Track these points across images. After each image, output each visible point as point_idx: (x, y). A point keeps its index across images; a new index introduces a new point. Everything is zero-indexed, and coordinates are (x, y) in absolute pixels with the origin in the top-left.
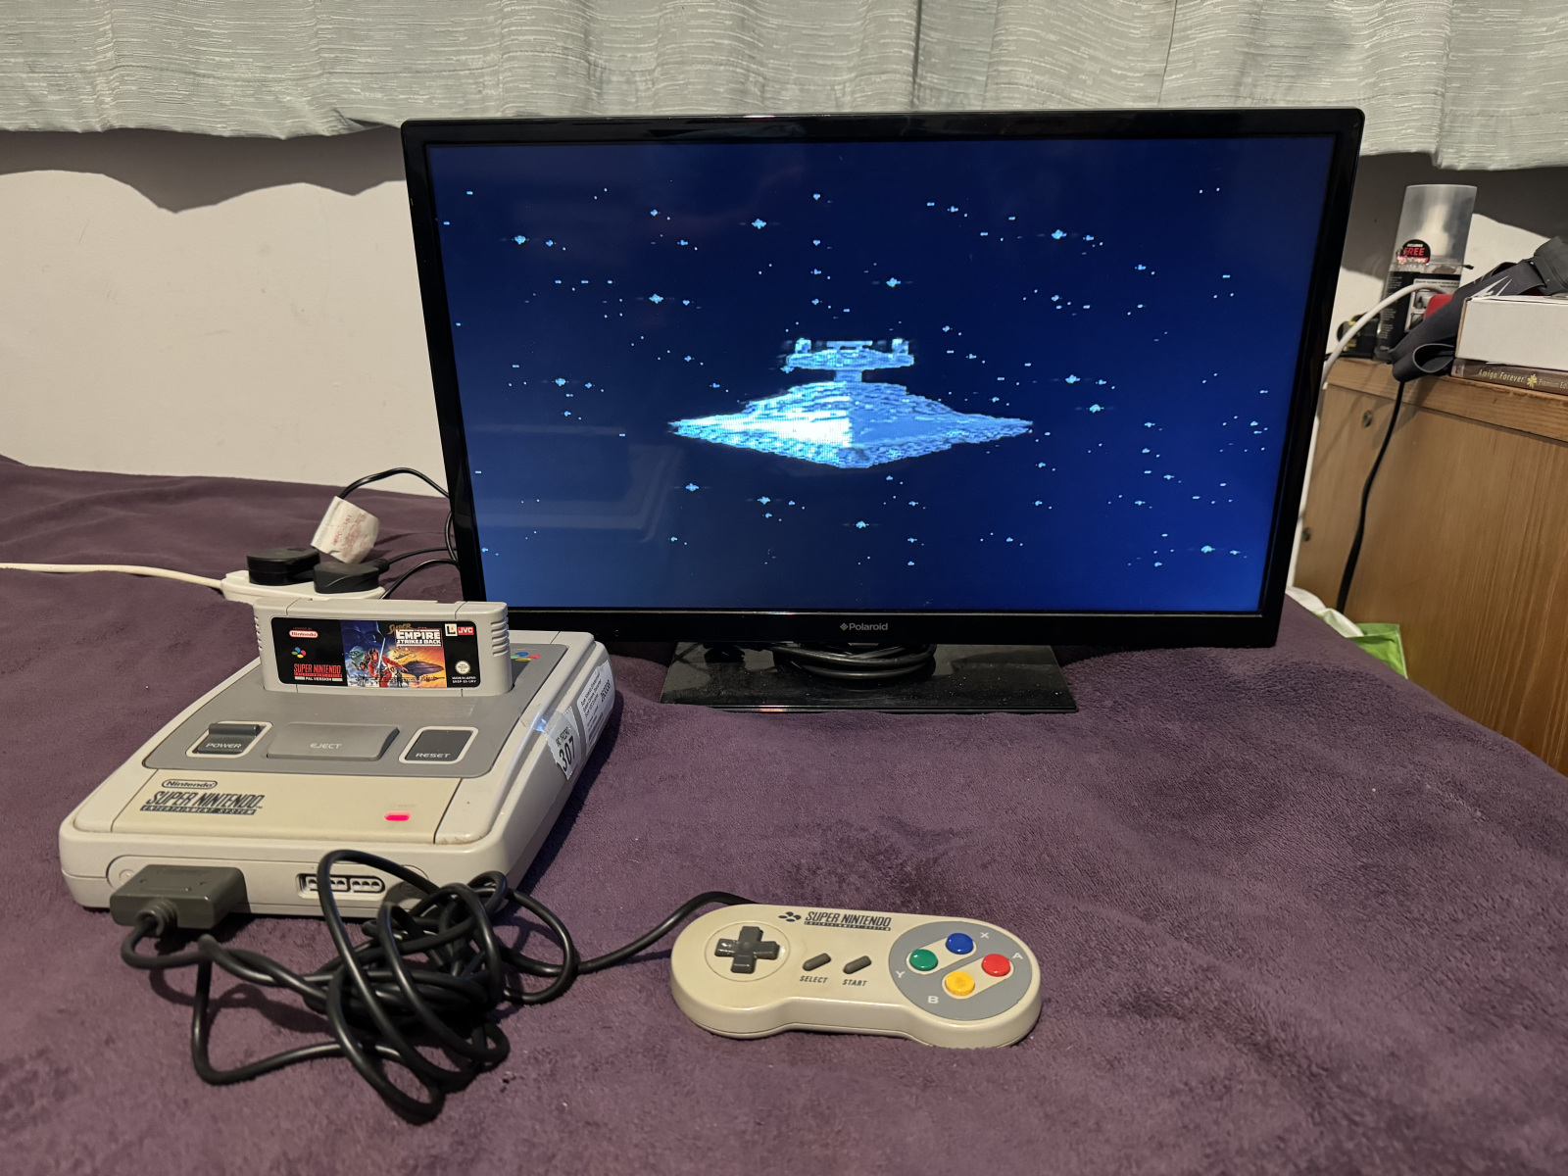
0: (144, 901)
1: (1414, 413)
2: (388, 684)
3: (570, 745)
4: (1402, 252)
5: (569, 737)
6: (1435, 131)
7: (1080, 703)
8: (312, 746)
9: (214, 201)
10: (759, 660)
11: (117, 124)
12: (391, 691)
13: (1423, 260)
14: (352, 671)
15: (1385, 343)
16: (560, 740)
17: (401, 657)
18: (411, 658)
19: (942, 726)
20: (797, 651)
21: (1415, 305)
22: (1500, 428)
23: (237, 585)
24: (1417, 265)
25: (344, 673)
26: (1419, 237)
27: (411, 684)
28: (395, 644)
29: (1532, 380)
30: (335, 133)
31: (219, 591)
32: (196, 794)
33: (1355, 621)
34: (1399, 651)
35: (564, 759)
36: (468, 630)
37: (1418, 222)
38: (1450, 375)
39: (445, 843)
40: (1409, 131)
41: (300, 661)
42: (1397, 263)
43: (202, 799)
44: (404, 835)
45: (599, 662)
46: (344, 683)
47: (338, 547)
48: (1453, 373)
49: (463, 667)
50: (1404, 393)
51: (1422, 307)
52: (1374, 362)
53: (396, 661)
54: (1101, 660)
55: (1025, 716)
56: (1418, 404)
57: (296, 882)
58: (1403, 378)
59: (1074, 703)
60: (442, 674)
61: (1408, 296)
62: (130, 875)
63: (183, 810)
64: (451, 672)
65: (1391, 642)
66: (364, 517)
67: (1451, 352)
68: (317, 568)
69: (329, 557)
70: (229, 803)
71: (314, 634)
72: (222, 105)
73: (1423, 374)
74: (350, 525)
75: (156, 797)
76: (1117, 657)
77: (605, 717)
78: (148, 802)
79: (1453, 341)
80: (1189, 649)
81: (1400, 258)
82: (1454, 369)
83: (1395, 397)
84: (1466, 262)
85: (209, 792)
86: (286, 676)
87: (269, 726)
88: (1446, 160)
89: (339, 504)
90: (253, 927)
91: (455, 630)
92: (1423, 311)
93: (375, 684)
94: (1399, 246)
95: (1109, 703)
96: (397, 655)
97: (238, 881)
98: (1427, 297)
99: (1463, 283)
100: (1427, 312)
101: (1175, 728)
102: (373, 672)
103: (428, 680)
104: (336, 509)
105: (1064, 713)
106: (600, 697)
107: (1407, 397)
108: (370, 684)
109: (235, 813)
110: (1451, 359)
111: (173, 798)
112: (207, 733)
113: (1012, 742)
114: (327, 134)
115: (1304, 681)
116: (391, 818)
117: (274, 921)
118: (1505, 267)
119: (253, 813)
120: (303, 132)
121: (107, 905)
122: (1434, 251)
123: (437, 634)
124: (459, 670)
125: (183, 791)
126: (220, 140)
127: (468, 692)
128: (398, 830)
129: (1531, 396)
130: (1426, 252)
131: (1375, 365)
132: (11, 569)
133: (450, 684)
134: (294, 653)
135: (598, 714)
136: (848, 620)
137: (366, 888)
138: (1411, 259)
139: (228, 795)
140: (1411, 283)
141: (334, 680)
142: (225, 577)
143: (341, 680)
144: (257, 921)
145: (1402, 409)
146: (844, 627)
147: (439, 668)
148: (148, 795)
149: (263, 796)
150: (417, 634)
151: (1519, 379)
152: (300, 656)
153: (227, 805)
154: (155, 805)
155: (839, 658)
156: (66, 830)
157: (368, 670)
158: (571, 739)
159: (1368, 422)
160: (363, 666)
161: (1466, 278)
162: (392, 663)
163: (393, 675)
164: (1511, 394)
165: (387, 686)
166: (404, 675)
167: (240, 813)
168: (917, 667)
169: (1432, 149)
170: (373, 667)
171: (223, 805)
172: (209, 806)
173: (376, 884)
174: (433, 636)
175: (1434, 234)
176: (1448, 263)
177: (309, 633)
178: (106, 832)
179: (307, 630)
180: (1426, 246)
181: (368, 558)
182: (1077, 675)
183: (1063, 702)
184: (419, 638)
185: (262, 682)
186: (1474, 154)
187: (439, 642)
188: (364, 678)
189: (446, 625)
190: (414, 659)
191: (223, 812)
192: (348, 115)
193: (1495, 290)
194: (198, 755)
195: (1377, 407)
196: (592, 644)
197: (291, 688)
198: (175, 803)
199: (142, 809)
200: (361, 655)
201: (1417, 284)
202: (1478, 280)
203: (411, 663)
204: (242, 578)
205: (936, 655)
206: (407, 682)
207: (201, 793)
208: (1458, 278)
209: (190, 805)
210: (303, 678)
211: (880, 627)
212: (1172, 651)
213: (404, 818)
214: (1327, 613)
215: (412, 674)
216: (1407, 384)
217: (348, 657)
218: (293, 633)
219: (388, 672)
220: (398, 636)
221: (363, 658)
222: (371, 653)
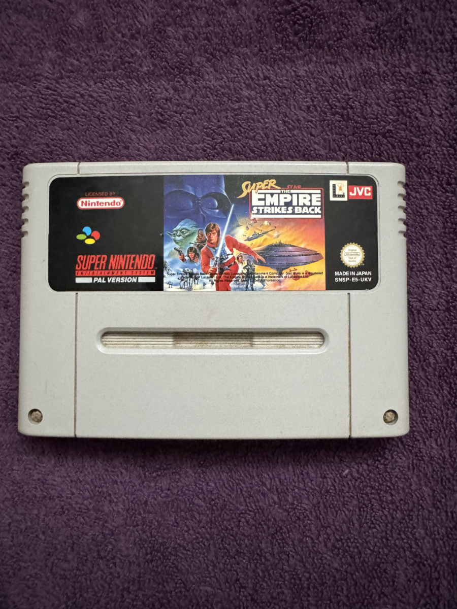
12: (232, 298)
14: (173, 263)
17: (256, 236)
18: (271, 239)
25: (159, 268)
28: (249, 216)
41: (89, 250)
46: (158, 286)
60: (320, 266)
64: (334, 263)
71: (117, 202)
93: (209, 285)
96: (250, 234)
103: (296, 277)
127: (358, 298)
133: (331, 285)
134: (80, 237)
141: (141, 280)
143: (152, 280)
147: (316, 256)
152: (90, 242)
177: (110, 200)
179: (108, 196)
187: (318, 210)
190: (274, 242)
197: (67, 300)
203: (271, 248)
210: (88, 280)
215: (272, 267)
217: (169, 240)
218: (85, 203)
219: (233, 264)
220: (255, 201)
221: (194, 239)
222: (208, 231)
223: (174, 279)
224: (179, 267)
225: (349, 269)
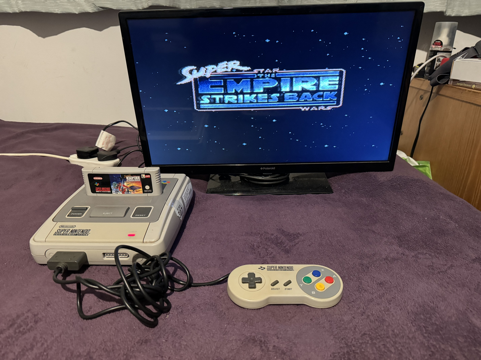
0: (58, 263)
1: (436, 96)
2: (125, 193)
3: (181, 210)
4: (434, 44)
5: (181, 207)
6: (446, 4)
7: (334, 190)
8: (103, 213)
9: (56, 35)
10: (235, 179)
11: (23, 10)
12: (126, 195)
13: (440, 46)
14: (113, 189)
15: (427, 73)
16: (178, 209)
17: (128, 185)
18: (131, 185)
19: (292, 199)
20: (247, 176)
21: (437, 61)
22: (463, 101)
23: (74, 159)
24: (439, 48)
25: (111, 190)
26: (439, 39)
27: (132, 193)
28: (126, 181)
29: (474, 86)
30: (94, 12)
31: (68, 161)
32: (70, 230)
33: (416, 160)
34: (429, 170)
35: (180, 214)
36: (148, 176)
37: (439, 34)
38: (448, 84)
39: (146, 242)
40: (437, 4)
41: (97, 187)
42: (432, 47)
43: (72, 231)
44: (134, 240)
45: (188, 183)
46: (111, 193)
47: (104, 146)
48: (449, 83)
49: (147, 187)
50: (433, 90)
51: (440, 61)
52: (424, 79)
53: (127, 186)
54: (340, 177)
55: (317, 195)
56: (438, 93)
57: (102, 255)
58: (433, 85)
59: (332, 190)
60: (141, 189)
61: (435, 59)
62: (52, 255)
63: (66, 235)
64: (144, 189)
65: (427, 167)
66: (111, 136)
67: (449, 77)
68: (98, 153)
69: (101, 149)
70: (80, 232)
71: (101, 178)
72: (57, 3)
73: (439, 84)
74: (107, 139)
75: (58, 231)
76: (345, 176)
77: (191, 199)
78: (55, 233)
79: (449, 73)
80: (367, 173)
81: (433, 46)
82: (449, 82)
83: (430, 91)
84: (454, 47)
85: (73, 229)
86: (93, 191)
87: (89, 207)
88: (448, 13)
89: (103, 133)
90: (89, 268)
91: (144, 176)
92: (440, 63)
93: (121, 193)
94: (433, 42)
95: (343, 191)
96: (127, 184)
97: (85, 255)
98: (441, 59)
99: (453, 54)
100: (441, 63)
101: (364, 200)
102: (120, 189)
103: (137, 191)
104: (102, 134)
105: (329, 193)
106: (189, 194)
107: (434, 91)
108: (119, 193)
109: (82, 235)
110: (448, 79)
111: (63, 231)
112: (71, 210)
113: (314, 205)
114: (91, 12)
115: (402, 182)
116: (130, 235)
117: (96, 266)
118: (466, 49)
119: (87, 235)
120: (83, 11)
121: (46, 263)
122: (444, 44)
123: (139, 177)
124: (146, 188)
125: (66, 229)
126: (57, 14)
127: (149, 194)
128: (132, 239)
129: (473, 92)
130: (441, 44)
131: (424, 80)
132: (3, 155)
133: (144, 192)
134: (95, 184)
135: (188, 199)
136: (263, 166)
137: (123, 256)
138: (436, 46)
139: (79, 230)
140: (436, 55)
141: (108, 192)
142: (69, 156)
143: (110, 192)
144: (91, 267)
145: (432, 94)
146: (261, 169)
147: (140, 188)
148: (55, 230)
149: (90, 230)
150: (133, 178)
151: (470, 86)
152: (97, 185)
153: (79, 233)
154: (57, 233)
155: (260, 178)
156: (31, 242)
157: (118, 189)
158: (181, 208)
159: (421, 98)
160: (117, 188)
161: (454, 52)
162: (126, 186)
163: (126, 190)
164: (467, 91)
165: (124, 193)
166: (129, 190)
167: (83, 235)
168: (284, 180)
169: (444, 10)
170: (120, 188)
171: (78, 233)
172: (74, 233)
173: (126, 255)
174: (138, 178)
175: (444, 38)
176: (448, 47)
177: (100, 178)
178: (44, 242)
179: (99, 177)
180: (441, 42)
181: (113, 149)
182: (333, 182)
183: (329, 190)
184: (134, 179)
185: (86, 193)
186: (457, 11)
187: (139, 180)
188: (117, 191)
189: (142, 175)
190: (132, 185)
191: (79, 235)
192: (97, 5)
193: (463, 57)
194: (69, 217)
195: (425, 93)
196: (185, 178)
197: (95, 195)
198: (64, 233)
199: (54, 235)
200: (116, 184)
201: (439, 54)
202: (457, 53)
203: (131, 186)
204: (75, 157)
205: (289, 176)
206: (131, 192)
207: (71, 229)
208: (451, 52)
209: (68, 233)
210: (99, 192)
211: (273, 168)
212: (362, 173)
213: (133, 235)
214: (407, 158)
215: (132, 190)
216: (434, 87)
217: (112, 185)
218: (95, 178)
219: (125, 189)
220: (127, 178)
221: (117, 185)
222: (119, 184)
223: (114, 192)
224: (115, 190)
225: (147, 190)
